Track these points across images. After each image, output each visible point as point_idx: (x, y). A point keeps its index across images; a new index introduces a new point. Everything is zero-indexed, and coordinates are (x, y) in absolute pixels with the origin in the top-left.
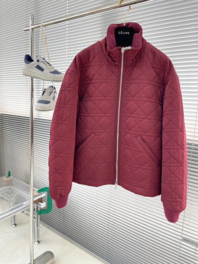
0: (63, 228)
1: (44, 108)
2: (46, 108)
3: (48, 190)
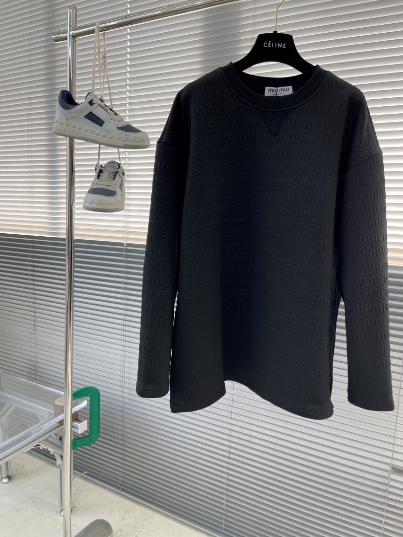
0: (121, 476)
1: (105, 205)
2: (110, 205)
3: (92, 393)
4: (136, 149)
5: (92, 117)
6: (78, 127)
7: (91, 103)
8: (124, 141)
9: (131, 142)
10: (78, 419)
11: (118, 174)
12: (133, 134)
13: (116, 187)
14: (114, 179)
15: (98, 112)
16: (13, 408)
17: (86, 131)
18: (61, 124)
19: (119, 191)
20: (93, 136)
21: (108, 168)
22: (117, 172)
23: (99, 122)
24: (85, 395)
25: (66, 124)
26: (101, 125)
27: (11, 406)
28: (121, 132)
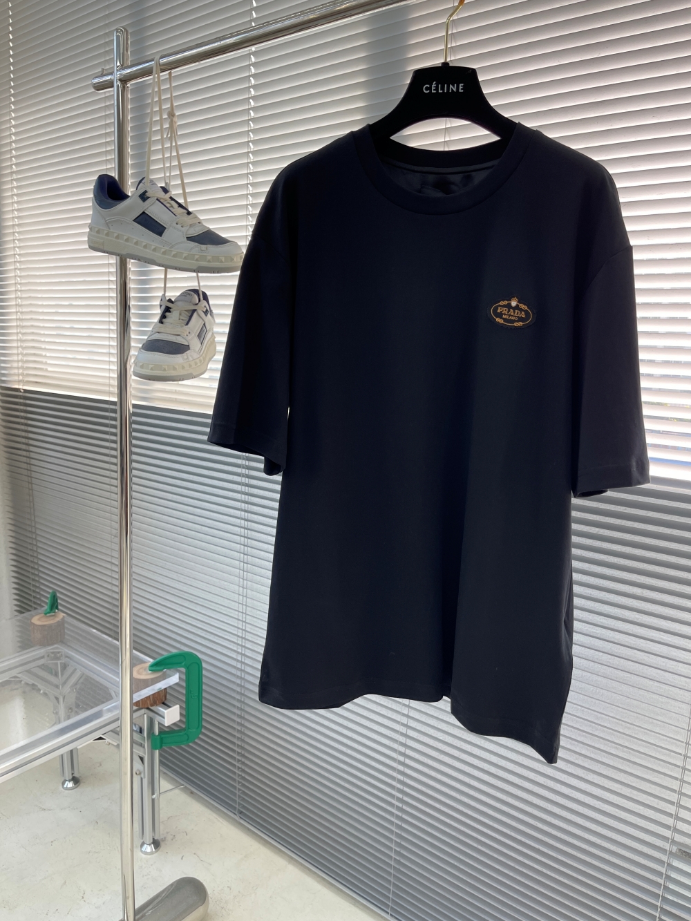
0: (239, 797)
1: (165, 370)
2: (175, 369)
3: (189, 663)
4: (218, 273)
5: (145, 221)
6: (125, 238)
7: (143, 197)
8: (197, 260)
9: (209, 261)
10: (166, 702)
11: (195, 314)
12: (212, 249)
13: (189, 337)
14: (187, 324)
15: (157, 212)
16: (78, 674)
17: (136, 243)
18: (98, 232)
19: (195, 343)
20: (148, 253)
21: (179, 303)
22: (195, 310)
23: (157, 229)
24: (179, 664)
25: (106, 232)
26: (160, 234)
27: (75, 670)
28: (193, 244)
